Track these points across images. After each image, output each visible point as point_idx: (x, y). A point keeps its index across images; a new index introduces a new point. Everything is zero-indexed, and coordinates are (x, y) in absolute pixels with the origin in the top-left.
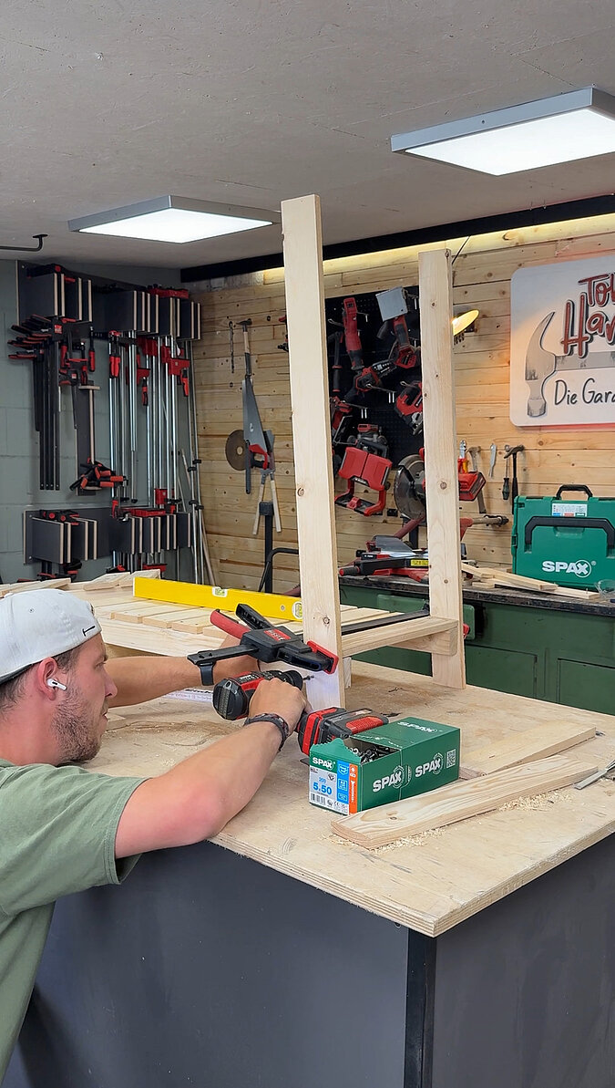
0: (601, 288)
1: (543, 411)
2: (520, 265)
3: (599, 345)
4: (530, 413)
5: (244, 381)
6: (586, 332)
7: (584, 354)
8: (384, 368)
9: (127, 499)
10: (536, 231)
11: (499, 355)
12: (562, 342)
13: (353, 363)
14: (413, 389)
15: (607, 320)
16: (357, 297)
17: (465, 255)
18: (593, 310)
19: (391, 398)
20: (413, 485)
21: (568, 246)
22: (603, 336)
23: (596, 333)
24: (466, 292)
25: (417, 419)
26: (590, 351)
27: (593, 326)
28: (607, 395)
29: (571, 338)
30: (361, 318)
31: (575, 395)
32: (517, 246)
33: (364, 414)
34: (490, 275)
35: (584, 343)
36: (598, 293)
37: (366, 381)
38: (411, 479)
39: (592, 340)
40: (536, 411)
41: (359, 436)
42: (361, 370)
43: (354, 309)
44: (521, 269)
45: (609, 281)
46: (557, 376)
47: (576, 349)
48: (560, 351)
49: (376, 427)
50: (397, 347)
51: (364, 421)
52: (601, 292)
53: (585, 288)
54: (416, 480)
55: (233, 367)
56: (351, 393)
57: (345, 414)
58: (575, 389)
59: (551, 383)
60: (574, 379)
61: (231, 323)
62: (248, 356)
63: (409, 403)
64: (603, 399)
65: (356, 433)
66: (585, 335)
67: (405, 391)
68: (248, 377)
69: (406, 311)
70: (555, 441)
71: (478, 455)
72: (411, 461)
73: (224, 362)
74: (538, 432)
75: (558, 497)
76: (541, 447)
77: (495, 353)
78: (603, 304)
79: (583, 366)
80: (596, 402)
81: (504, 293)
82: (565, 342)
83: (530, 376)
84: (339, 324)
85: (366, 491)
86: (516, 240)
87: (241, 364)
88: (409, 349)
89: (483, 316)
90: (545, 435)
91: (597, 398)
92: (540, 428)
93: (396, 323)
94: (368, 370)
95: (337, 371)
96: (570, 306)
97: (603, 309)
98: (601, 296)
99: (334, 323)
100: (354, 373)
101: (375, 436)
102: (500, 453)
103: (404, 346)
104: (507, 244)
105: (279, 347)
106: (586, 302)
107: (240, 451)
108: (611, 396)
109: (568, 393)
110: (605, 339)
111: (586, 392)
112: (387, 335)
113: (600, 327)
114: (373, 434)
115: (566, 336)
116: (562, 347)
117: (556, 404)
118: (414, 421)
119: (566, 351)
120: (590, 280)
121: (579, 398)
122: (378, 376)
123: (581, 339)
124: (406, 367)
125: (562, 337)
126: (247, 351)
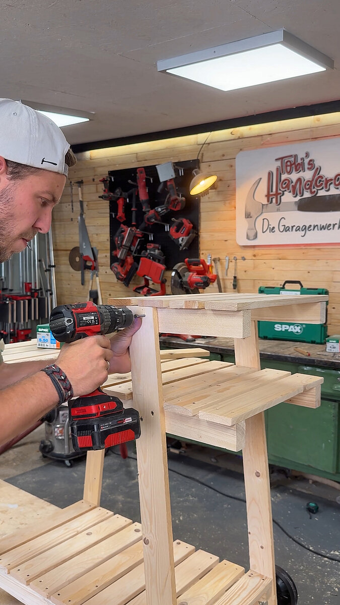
0: (289, 163)
1: (256, 236)
2: (241, 150)
3: (288, 198)
4: (248, 238)
5: (79, 218)
6: (280, 190)
7: (279, 203)
8: (162, 210)
9: (6, 289)
10: (250, 129)
11: (229, 203)
12: (266, 196)
13: (144, 207)
14: (180, 223)
15: (292, 182)
16: (146, 168)
17: (209, 144)
18: (284, 177)
19: (167, 228)
20: (181, 281)
21: (269, 138)
22: (290, 192)
23: (286, 191)
24: (210, 166)
25: (182, 241)
26: (282, 201)
27: (284, 186)
28: (292, 227)
29: (271, 193)
30: (148, 180)
31: (274, 227)
32: (239, 138)
33: (151, 238)
34: (223, 155)
35: (279, 196)
36: (286, 166)
37: (151, 218)
38: (180, 277)
39: (283, 194)
40: (252, 236)
41: (148, 251)
42: (149, 211)
43: (144, 175)
44: (241, 152)
45: (293, 159)
46: (264, 215)
47: (274, 200)
48: (265, 201)
49: (157, 245)
50: (169, 198)
51: (151, 242)
52: (288, 166)
53: (279, 163)
54: (183, 278)
55: (73, 209)
56: (143, 225)
57: (139, 238)
58: (274, 224)
59: (260, 220)
60: (274, 217)
61: (71, 182)
62: (81, 202)
63: (177, 231)
64: (290, 230)
65: (146, 250)
66: (279, 192)
67: (175, 224)
68: (81, 215)
69: (174, 176)
70: (263, 254)
71: (218, 263)
72: (180, 267)
73: (67, 206)
74: (253, 249)
75: (283, 288)
76: (254, 258)
77: (227, 202)
78: (290, 173)
79: (278, 210)
80: (286, 231)
81: (232, 166)
82: (268, 196)
83: (248, 216)
84: (135, 184)
85: (153, 284)
86: (238, 135)
87: (77, 207)
88: (177, 199)
89: (220, 180)
90: (257, 251)
91: (287, 229)
92: (254, 247)
93: (169, 184)
94: (152, 212)
95: (134, 212)
96: (270, 174)
97: (289, 176)
98: (289, 168)
99: (132, 183)
100: (145, 213)
101: (157, 251)
102: (231, 261)
103: (173, 197)
104: (233, 137)
105: (99, 197)
106: (280, 172)
107: (77, 259)
108: (295, 228)
109: (270, 226)
110: (291, 194)
111: (280, 225)
112: (163, 190)
113: (288, 187)
114: (155, 250)
115: (268, 192)
116: (266, 199)
117: (263, 232)
118: (180, 242)
119: (268, 201)
120: (282, 158)
121: (276, 229)
122: (159, 215)
123: (277, 194)
124: (175, 210)
125: (266, 193)
126: (81, 199)
